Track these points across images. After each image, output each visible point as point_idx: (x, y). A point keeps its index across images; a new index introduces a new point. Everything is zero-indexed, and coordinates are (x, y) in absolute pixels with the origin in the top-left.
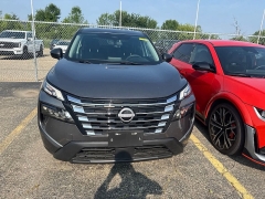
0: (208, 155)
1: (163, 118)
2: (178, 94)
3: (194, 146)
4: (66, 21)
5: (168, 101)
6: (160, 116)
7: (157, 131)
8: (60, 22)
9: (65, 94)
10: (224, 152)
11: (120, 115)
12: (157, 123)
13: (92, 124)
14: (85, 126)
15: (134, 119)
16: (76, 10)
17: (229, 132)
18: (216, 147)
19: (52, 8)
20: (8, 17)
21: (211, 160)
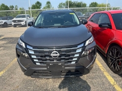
0: (106, 74)
1: (76, 56)
2: (85, 42)
3: (99, 68)
4: (44, 8)
5: (79, 47)
6: (74, 55)
7: (72, 63)
8: (41, 9)
9: (26, 44)
10: (115, 72)
11: (52, 55)
12: (72, 58)
13: (38, 59)
14: (35, 60)
15: (59, 57)
16: (48, 3)
17: (118, 61)
18: (111, 69)
19: (38, 3)
20: (21, 9)
21: (107, 77)
